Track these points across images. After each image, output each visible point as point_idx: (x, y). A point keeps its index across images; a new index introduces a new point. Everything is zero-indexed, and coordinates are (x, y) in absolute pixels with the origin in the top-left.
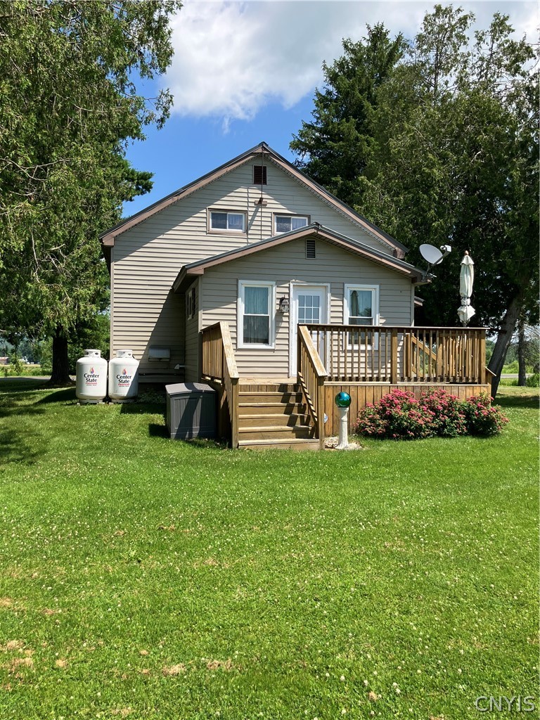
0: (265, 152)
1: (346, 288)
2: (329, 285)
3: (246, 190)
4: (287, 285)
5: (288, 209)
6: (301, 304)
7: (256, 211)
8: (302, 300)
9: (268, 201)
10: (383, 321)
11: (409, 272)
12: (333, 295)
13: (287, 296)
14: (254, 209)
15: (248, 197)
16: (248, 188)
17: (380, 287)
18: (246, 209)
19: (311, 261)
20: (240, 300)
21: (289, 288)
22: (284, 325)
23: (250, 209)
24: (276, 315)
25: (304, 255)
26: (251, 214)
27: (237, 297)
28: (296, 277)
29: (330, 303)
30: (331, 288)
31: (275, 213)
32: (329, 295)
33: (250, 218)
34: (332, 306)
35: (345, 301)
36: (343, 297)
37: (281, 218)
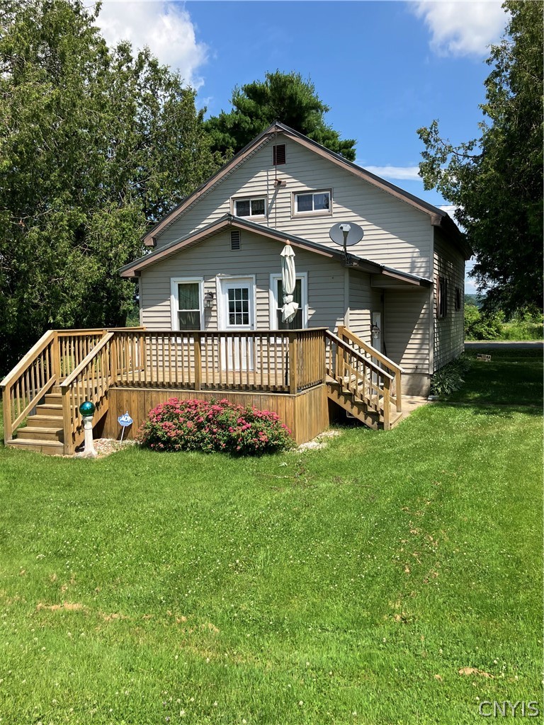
0: (279, 130)
1: (271, 279)
2: (254, 276)
3: (265, 174)
4: (214, 280)
5: (308, 186)
6: (231, 297)
7: (276, 194)
8: (231, 293)
9: (287, 181)
10: (312, 312)
11: (331, 256)
12: (258, 287)
13: (213, 291)
14: (273, 192)
15: (268, 180)
16: (267, 171)
17: (308, 274)
18: (265, 193)
19: (236, 253)
20: (172, 297)
21: (215, 282)
22: (212, 319)
23: (270, 192)
24: (205, 310)
25: (230, 247)
26: (271, 197)
27: (170, 294)
28: (222, 270)
29: (255, 295)
30: (256, 280)
31: (294, 193)
32: (254, 287)
33: (270, 201)
34: (257, 298)
35: (271, 292)
36: (269, 288)
37: (302, 196)
